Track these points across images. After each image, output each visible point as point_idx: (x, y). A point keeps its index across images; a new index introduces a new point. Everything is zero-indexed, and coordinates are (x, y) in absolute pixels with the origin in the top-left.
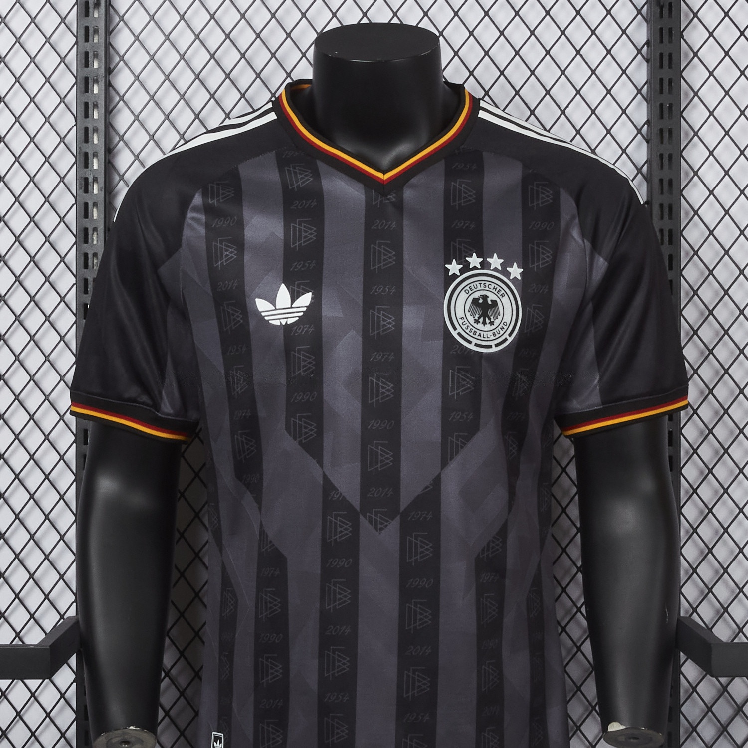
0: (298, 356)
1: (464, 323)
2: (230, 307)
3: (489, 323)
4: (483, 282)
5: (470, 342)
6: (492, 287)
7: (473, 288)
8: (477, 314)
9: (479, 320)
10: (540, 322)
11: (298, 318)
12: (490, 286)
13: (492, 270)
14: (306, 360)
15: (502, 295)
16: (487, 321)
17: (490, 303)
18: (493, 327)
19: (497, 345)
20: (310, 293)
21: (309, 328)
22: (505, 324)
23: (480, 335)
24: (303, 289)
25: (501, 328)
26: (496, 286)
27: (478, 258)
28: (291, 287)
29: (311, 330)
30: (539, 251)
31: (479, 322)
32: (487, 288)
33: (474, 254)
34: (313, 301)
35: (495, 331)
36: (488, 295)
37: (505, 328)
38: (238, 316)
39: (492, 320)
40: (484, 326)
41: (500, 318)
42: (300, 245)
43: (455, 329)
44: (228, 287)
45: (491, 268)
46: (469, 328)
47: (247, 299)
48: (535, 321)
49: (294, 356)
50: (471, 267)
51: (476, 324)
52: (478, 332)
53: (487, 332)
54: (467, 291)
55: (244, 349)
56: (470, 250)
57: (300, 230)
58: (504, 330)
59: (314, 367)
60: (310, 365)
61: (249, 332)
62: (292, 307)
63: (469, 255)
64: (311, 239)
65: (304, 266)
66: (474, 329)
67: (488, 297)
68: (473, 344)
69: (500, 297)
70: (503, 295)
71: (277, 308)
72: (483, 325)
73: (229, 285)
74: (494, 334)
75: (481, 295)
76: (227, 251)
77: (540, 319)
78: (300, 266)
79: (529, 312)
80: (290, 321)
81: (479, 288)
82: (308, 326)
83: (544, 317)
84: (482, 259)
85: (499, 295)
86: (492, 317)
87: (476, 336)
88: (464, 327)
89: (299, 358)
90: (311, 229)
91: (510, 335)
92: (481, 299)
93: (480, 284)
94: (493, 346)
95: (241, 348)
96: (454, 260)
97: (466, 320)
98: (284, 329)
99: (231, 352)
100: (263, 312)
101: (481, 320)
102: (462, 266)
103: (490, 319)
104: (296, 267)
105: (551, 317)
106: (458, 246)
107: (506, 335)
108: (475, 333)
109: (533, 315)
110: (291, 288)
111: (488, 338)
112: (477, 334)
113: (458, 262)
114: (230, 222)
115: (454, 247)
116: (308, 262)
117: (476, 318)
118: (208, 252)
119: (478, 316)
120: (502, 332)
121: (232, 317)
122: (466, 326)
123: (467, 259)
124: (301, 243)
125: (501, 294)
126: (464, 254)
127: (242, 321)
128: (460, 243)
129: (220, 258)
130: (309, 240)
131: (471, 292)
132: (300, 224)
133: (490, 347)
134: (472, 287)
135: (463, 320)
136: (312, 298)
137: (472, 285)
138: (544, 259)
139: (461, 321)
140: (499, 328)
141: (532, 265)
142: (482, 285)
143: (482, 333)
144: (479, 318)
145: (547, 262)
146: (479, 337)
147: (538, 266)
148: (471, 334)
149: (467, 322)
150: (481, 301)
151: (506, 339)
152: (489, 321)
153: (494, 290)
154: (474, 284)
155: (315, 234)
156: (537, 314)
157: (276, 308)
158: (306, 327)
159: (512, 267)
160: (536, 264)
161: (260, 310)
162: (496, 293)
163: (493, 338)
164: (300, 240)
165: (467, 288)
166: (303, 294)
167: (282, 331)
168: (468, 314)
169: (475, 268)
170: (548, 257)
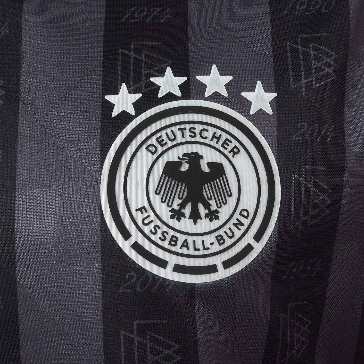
1: (146, 221)
3: (206, 216)
4: (188, 126)
5: (163, 264)
6: (209, 135)
7: (166, 140)
8: (176, 198)
9: (183, 211)
10: (323, 201)
12: (204, 134)
13: (207, 99)
15: (232, 150)
16: (203, 211)
17: (206, 169)
18: (216, 224)
19: (227, 264)
22: (245, 214)
23: (185, 244)
25: (235, 224)
26: (219, 132)
27: (175, 76)
30: (309, 53)
31: (183, 215)
32: (198, 139)
33: (169, 69)
35: (221, 232)
36: (200, 153)
37: (246, 222)
39: (214, 207)
40: (195, 223)
41: (232, 201)
43: (126, 235)
45: (206, 95)
46: (160, 232)
48: (313, 201)
50: (159, 96)
51: (175, 220)
52: (182, 238)
53: (202, 238)
54: (152, 149)
56: (161, 62)
58: (243, 228)
63: (156, 71)
66: (172, 233)
67: (201, 157)
68: (170, 266)
69: (230, 156)
70: (235, 152)
72: (191, 220)
74: (220, 240)
75: (184, 155)
77: (323, 196)
79: (298, 183)
81: (180, 139)
83: (330, 191)
84: (184, 79)
85: (226, 152)
86: (212, 202)
87: (176, 249)
88: (147, 229)
91: (258, 237)
92: (184, 162)
93: (182, 130)
94: (220, 267)
96: (124, 85)
97: (150, 212)
101: (187, 210)
102: (140, 95)
103: (207, 206)
105: (346, 189)
106: (132, 55)
107: (249, 239)
108: (174, 241)
109: (307, 189)
111: (205, 249)
112: (180, 243)
113: (132, 87)
115: (126, 58)
117: (176, 206)
119: (180, 201)
120: (238, 233)
122: (151, 227)
123: (152, 79)
125: (230, 148)
126: (145, 70)
128: (138, 50)
131: (160, 150)
133: (213, 269)
134: (165, 138)
135: (145, 215)
137: (163, 133)
138: (321, 70)
139: (139, 217)
140: (230, 225)
141: (295, 82)
142: (187, 133)
143: (190, 239)
144: (183, 205)
145: (328, 75)
146: (184, 251)
147: (309, 85)
148: (165, 244)
149: (153, 217)
150: (185, 167)
151: (249, 249)
152: (207, 211)
153: (215, 140)
154: (169, 131)
156: (316, 185)
159: (252, 89)
160: (304, 81)
162: (219, 146)
163: (216, 248)
165: (153, 141)
168: (156, 200)
169: (170, 97)
170: (328, 65)
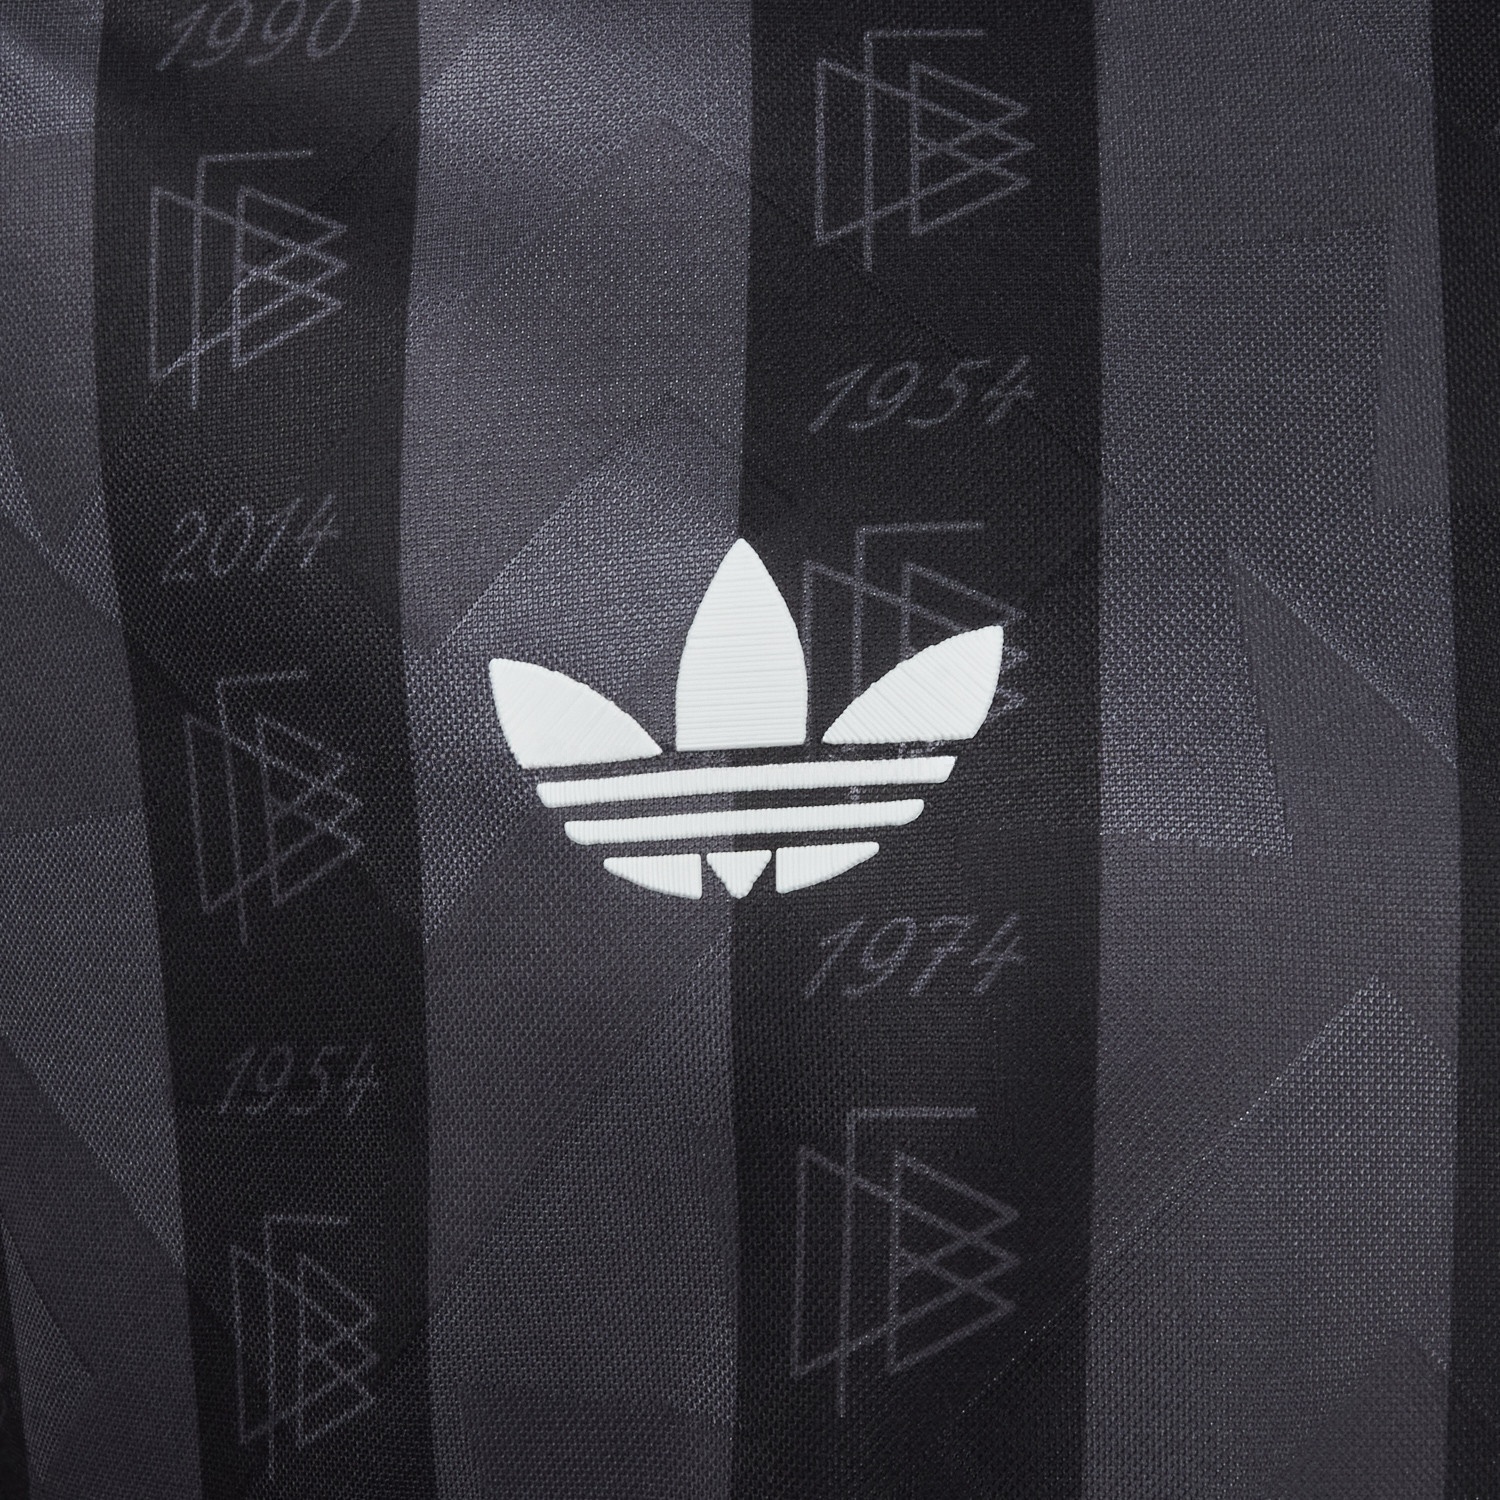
0: (861, 1195)
2: (261, 720)
11: (869, 849)
14: (939, 1239)
20: (991, 638)
21: (976, 939)
24: (924, 593)
28: (809, 566)
29: (999, 957)
34: (1017, 701)
38: (325, 805)
42: (890, 232)
44: (254, 554)
47: (414, 666)
49: (826, 1189)
55: (361, 1084)
57: (892, 115)
59: (1005, 1307)
60: (975, 1285)
61: (411, 937)
62: (815, 749)
64: (988, 182)
65: (930, 399)
71: (684, 742)
73: (262, 534)
76: (261, 253)
78: (899, 398)
80: (798, 870)
82: (966, 923)
89: (872, 1211)
90: (986, 112)
95: (338, 1069)
98: (736, 938)
99: (248, 1093)
100: (557, 774)
104: (856, 404)
110: (820, 581)
114: (303, 35)
116: (968, 364)
118: (105, 268)
121: (274, 810)
124: (902, 216)
127: (355, 845)
129: (206, 313)
130: (966, 192)
132: (891, 65)
136: (1006, 679)
155: (1024, 146)
157: (668, 746)
158: (948, 932)
161: (527, 755)
164: (891, 186)
166: (928, 635)
167: (717, 956)
